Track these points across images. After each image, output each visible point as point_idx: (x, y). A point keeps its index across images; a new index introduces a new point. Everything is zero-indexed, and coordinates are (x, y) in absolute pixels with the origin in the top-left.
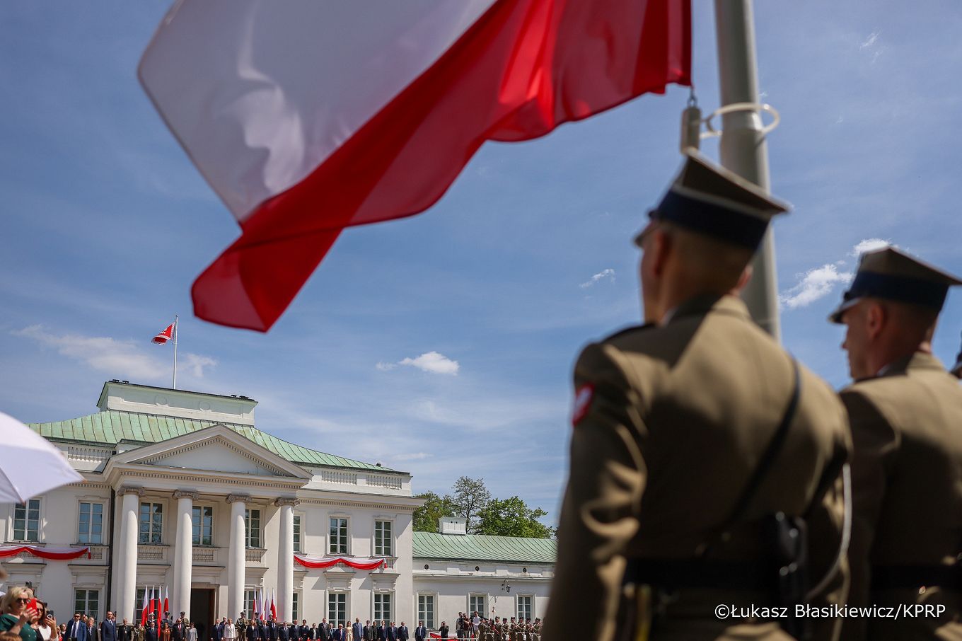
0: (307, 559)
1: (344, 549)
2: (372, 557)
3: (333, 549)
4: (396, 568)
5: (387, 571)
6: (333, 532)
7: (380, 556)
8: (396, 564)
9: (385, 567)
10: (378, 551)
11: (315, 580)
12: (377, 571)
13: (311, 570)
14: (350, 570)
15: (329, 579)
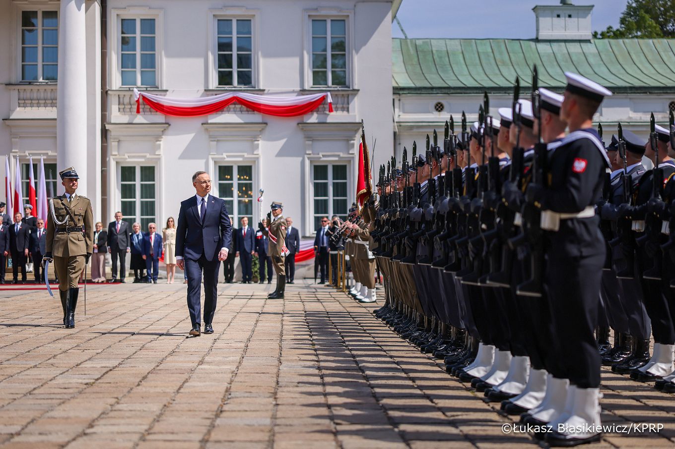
0: (167, 100)
1: (246, 79)
2: (303, 91)
3: (225, 79)
4: (356, 111)
5: (336, 117)
6: (224, 46)
7: (322, 87)
8: (356, 104)
9: (331, 110)
10: (319, 77)
11: (186, 139)
12: (314, 118)
13: (175, 121)
14: (257, 117)
15: (212, 138)
